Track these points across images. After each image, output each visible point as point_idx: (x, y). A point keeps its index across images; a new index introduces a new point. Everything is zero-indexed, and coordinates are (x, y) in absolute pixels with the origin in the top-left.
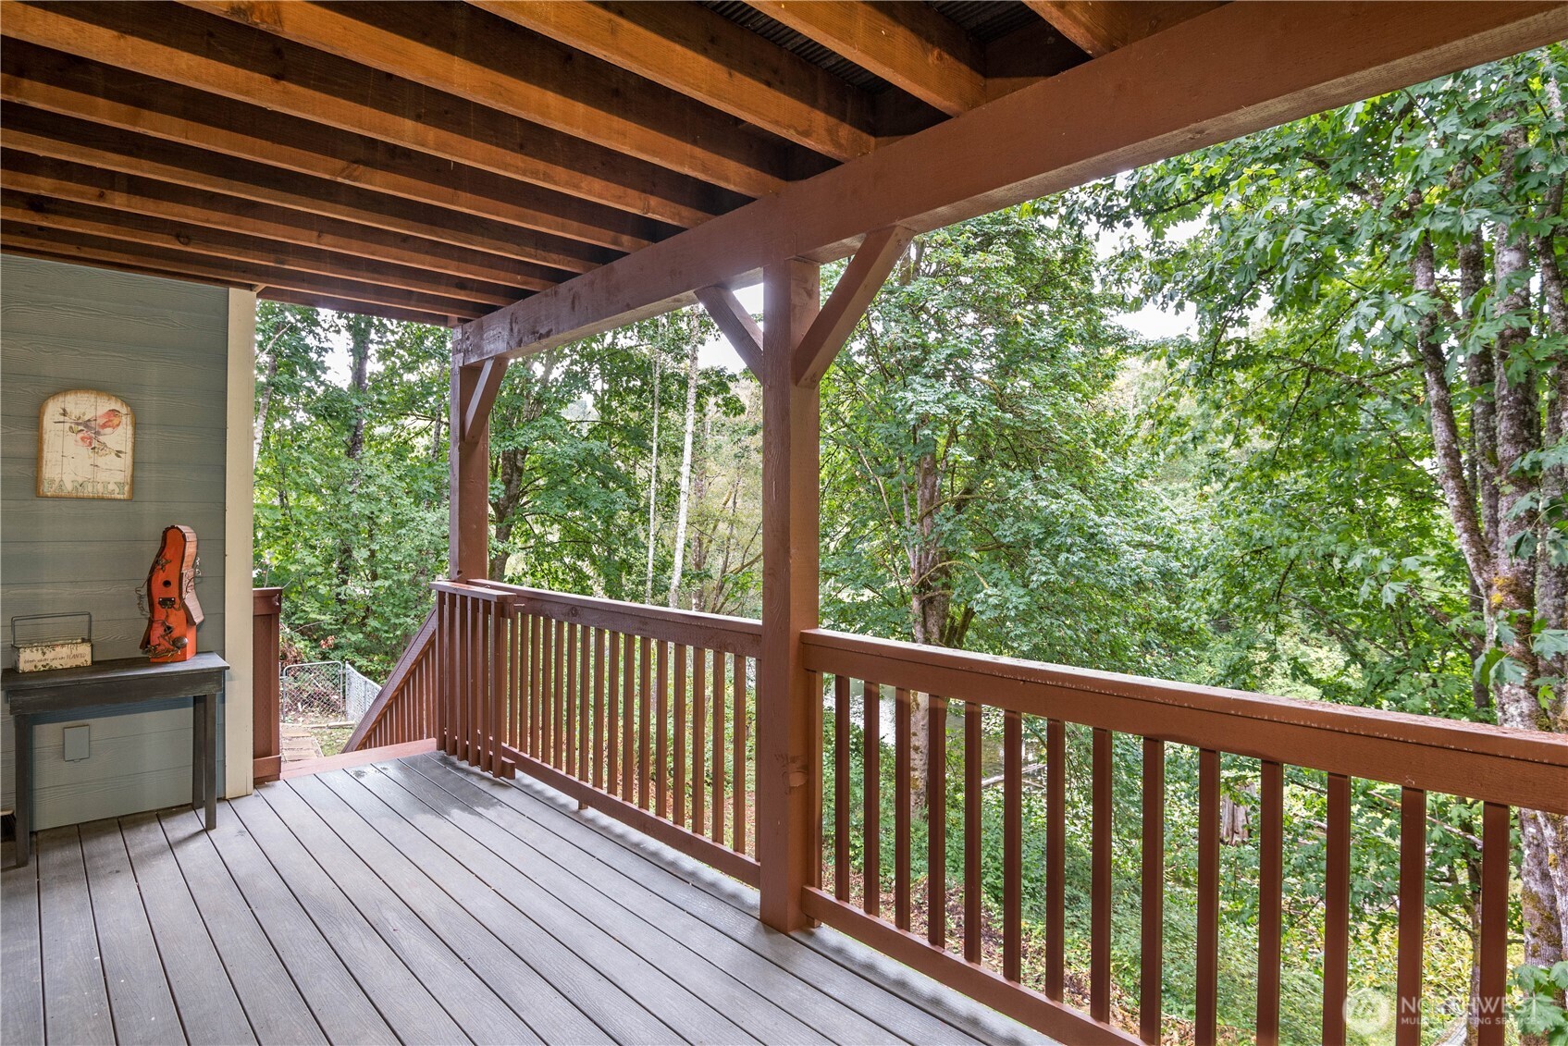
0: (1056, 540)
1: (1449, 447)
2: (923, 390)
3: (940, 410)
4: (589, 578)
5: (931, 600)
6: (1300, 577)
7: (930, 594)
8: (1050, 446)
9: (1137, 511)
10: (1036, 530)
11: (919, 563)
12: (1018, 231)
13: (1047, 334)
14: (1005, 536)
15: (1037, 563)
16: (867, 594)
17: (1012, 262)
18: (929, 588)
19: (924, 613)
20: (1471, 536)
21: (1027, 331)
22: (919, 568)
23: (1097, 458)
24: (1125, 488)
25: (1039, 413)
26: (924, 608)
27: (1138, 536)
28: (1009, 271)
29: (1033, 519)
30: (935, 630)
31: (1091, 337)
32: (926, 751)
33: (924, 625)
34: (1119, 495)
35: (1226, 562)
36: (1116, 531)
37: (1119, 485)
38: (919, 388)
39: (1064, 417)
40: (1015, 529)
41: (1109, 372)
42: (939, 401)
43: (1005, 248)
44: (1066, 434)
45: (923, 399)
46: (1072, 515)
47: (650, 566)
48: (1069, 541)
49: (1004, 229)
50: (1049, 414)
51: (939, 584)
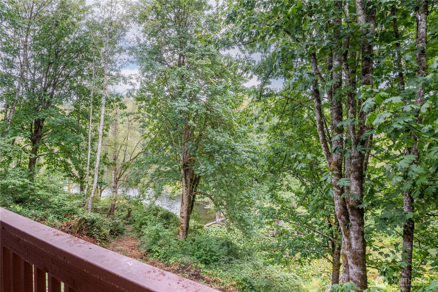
0: (223, 150)
1: (320, 121)
2: (181, 102)
3: (186, 109)
4: (70, 165)
5: (188, 170)
6: (289, 161)
7: (187, 168)
8: (222, 121)
9: (248, 141)
10: (217, 147)
11: (183, 158)
12: (212, 55)
13: (221, 87)
14: (208, 150)
15: (217, 157)
16: (169, 169)
17: (210, 63)
18: (187, 166)
19: (185, 174)
20: (325, 148)
21: (215, 86)
22: (184, 160)
23: (235, 125)
24: (244, 135)
25: (218, 111)
26: (185, 172)
27: (247, 149)
28: (209, 66)
29: (216, 144)
30: (189, 179)
31: (235, 89)
32: (186, 218)
33: (185, 178)
34: (243, 137)
35: (268, 157)
36: (240, 147)
37: (243, 134)
38: (180, 101)
39: (225, 112)
40: (210, 147)
41: (241, 100)
42: (186, 106)
43: (208, 59)
44: (227, 118)
45: (180, 105)
46: (227, 142)
47: (89, 160)
48: (226, 151)
49: (208, 53)
50: (221, 111)
51: (190, 165)
